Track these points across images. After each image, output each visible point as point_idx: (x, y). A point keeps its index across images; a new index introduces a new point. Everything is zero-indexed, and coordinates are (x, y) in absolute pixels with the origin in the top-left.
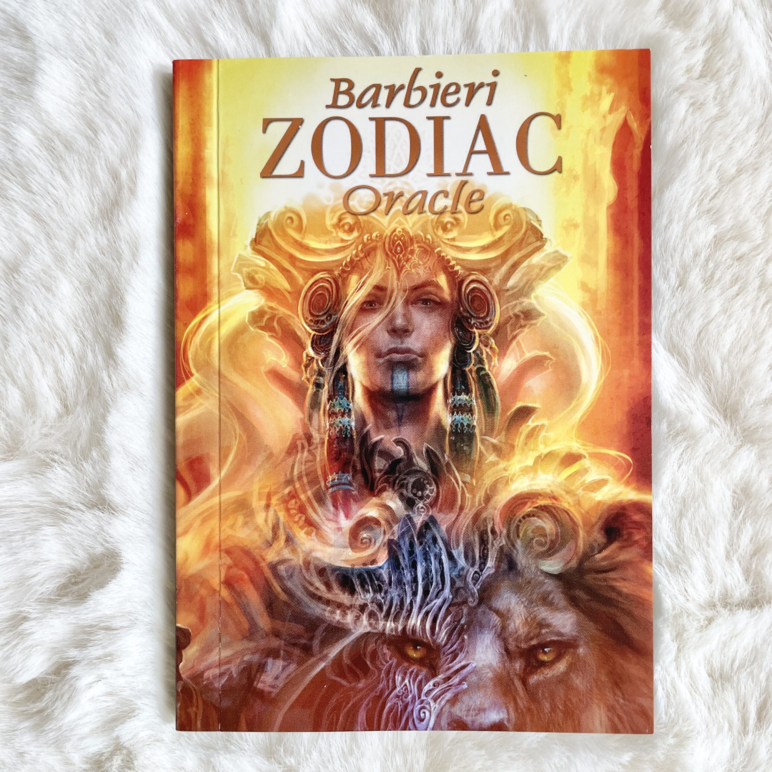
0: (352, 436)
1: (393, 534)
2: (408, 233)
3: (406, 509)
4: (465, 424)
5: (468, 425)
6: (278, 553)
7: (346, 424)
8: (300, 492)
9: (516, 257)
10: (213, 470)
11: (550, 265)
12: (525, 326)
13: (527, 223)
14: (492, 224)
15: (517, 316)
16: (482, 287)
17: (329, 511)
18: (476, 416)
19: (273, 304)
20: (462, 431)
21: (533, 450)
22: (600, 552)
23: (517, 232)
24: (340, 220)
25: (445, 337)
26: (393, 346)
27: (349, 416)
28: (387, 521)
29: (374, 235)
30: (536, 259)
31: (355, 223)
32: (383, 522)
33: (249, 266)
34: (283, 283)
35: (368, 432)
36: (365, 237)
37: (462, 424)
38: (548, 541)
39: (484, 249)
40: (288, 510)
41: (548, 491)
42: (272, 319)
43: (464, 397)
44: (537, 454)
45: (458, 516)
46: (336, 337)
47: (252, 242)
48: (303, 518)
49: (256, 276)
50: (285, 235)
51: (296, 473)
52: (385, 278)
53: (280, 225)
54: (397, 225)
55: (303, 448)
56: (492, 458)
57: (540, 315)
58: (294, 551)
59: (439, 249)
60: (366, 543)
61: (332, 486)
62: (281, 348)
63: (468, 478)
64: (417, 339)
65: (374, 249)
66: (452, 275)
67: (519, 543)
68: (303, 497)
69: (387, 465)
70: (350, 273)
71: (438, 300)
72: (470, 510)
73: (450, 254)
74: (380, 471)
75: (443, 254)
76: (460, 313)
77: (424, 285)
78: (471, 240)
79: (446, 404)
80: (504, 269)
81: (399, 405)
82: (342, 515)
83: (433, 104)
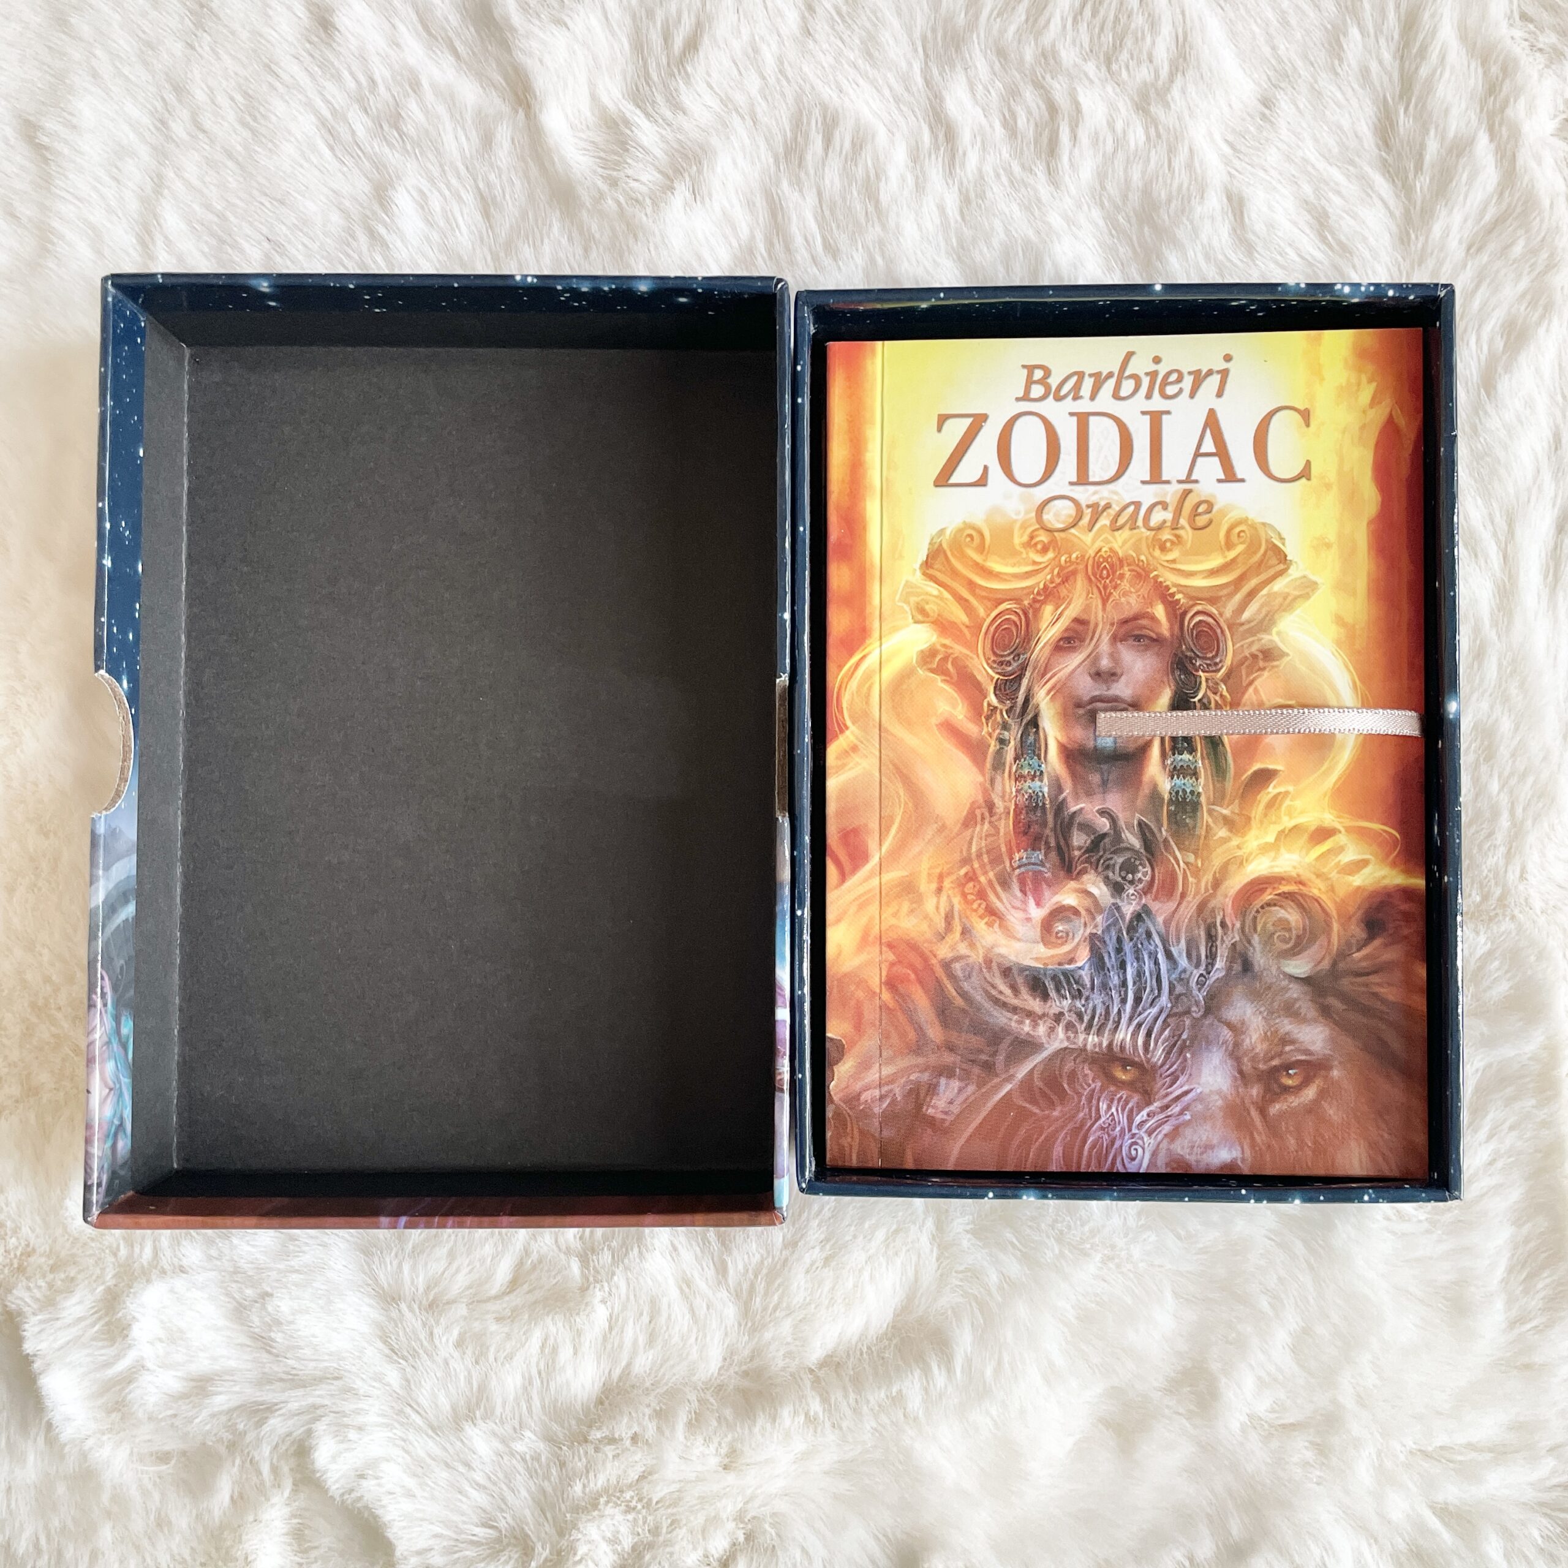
0: (1044, 804)
1: (1096, 926)
2: (1116, 553)
3: (1113, 896)
4: (1188, 791)
5: (1192, 792)
6: (953, 948)
7: (1038, 790)
8: (979, 872)
9: (1253, 582)
10: (872, 844)
11: (1297, 593)
12: (1264, 669)
13: (1267, 541)
14: (1223, 543)
15: (1254, 657)
16: (1210, 620)
17: (1015, 897)
18: (1202, 780)
19: (947, 642)
20: (1184, 799)
21: (1275, 823)
22: (1358, 950)
23: (1255, 553)
24: (1032, 538)
25: (1162, 681)
26: (1097, 693)
27: (1041, 781)
28: (1088, 910)
29: (1074, 556)
30: (1278, 586)
31: (1050, 543)
32: (1083, 912)
33: (918, 595)
34: (959, 615)
35: (1064, 800)
36: (1063, 559)
37: (1184, 791)
38: (1294, 937)
39: (1213, 573)
40: (964, 895)
41: (1294, 874)
42: (945, 659)
43: (1186, 756)
44: (1280, 828)
45: (1178, 905)
46: (1025, 682)
47: (921, 565)
48: (983, 906)
49: (927, 607)
50: (963, 556)
51: (974, 849)
52: (1087, 608)
53: (957, 544)
54: (1102, 544)
55: (983, 819)
56: (1223, 833)
57: (1283, 654)
58: (972, 946)
59: (1155, 573)
60: (1062, 937)
61: (1019, 867)
62: (956, 695)
63: (1191, 858)
64: (1127, 686)
65: (1074, 573)
66: (1171, 605)
67: (1256, 939)
68: (983, 879)
69: (1089, 842)
70: (1043, 602)
71: (1154, 636)
72: (1194, 898)
73: (1170, 579)
74: (1080, 848)
75: (1160, 579)
76: (1182, 652)
77: (1136, 618)
78: (1196, 562)
79: (1164, 766)
80: (1238, 597)
81: (1105, 767)
82: (1031, 902)
83: (1149, 396)
